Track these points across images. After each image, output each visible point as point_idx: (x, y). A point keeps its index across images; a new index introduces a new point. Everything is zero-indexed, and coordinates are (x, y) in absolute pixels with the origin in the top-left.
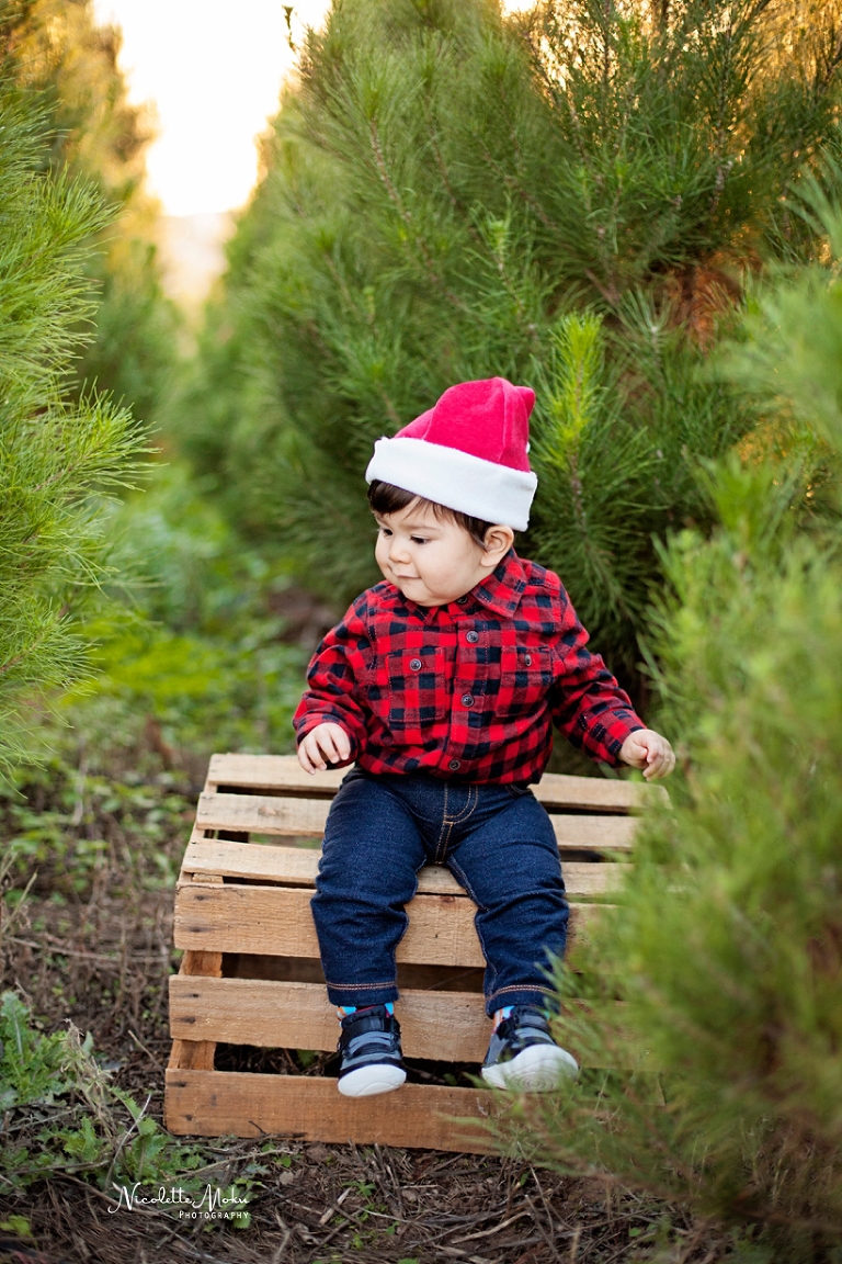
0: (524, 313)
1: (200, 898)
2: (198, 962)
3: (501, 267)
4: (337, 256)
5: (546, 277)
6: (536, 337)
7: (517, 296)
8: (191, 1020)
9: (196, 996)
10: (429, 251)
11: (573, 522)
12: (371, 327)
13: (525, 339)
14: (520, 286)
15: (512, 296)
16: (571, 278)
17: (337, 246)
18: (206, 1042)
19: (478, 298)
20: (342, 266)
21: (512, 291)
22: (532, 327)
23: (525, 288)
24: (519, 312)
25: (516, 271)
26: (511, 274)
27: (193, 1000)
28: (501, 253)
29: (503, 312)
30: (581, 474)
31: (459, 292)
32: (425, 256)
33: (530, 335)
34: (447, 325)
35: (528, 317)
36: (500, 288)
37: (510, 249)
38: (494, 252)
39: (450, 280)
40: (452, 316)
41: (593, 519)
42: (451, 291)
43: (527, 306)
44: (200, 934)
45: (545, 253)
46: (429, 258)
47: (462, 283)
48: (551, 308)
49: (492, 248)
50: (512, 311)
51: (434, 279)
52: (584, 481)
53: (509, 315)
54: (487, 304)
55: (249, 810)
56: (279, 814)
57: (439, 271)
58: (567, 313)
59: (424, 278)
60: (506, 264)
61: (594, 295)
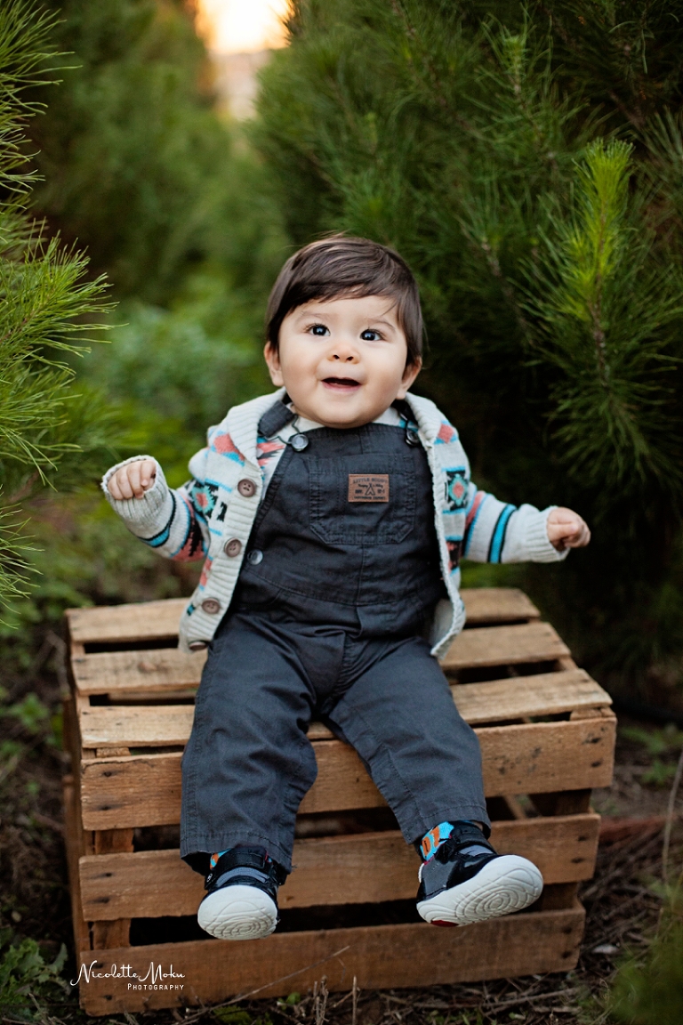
0: (542, 140)
1: (108, 774)
2: (106, 841)
3: (517, 88)
4: (340, 77)
5: (567, 99)
6: (555, 167)
7: (534, 122)
8: (105, 900)
9: (109, 875)
10: (436, 72)
11: (595, 376)
12: (373, 157)
13: (544, 169)
14: (538, 110)
15: (529, 122)
16: (594, 102)
17: (340, 66)
18: (121, 920)
19: (490, 122)
20: (346, 91)
21: (528, 115)
22: (551, 155)
23: (543, 113)
24: (536, 139)
25: (533, 94)
26: (528, 96)
27: (107, 880)
28: (517, 73)
29: (518, 138)
30: (604, 325)
31: (470, 117)
32: (433, 77)
33: (549, 164)
34: (455, 153)
35: (546, 145)
36: (514, 111)
37: (526, 69)
38: (509, 72)
39: (461, 105)
40: (461, 144)
41: (617, 373)
42: (461, 116)
43: (546, 132)
44: (110, 812)
45: (564, 73)
46: (437, 79)
47: (473, 106)
48: (572, 135)
49: (507, 68)
50: (529, 137)
51: (443, 102)
52: (607, 334)
53: (526, 143)
54: (499, 129)
55: (128, 668)
56: (161, 669)
57: (448, 93)
58: (590, 140)
59: (432, 101)
60: (522, 85)
61: (618, 120)
